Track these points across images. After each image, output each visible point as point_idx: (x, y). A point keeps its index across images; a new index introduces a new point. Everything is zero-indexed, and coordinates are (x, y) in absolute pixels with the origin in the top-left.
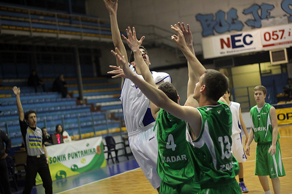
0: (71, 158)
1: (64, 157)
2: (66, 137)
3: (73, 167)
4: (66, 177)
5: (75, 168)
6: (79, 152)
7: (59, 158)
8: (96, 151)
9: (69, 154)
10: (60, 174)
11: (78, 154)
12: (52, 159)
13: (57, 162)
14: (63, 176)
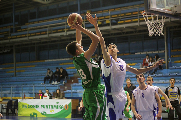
0: (43, 108)
1: (38, 106)
2: (46, 96)
3: (43, 113)
4: (36, 117)
5: (44, 114)
6: (50, 106)
7: (34, 106)
8: (64, 108)
9: (42, 105)
10: (33, 114)
11: (49, 106)
12: (30, 106)
13: (33, 108)
14: (35, 116)
